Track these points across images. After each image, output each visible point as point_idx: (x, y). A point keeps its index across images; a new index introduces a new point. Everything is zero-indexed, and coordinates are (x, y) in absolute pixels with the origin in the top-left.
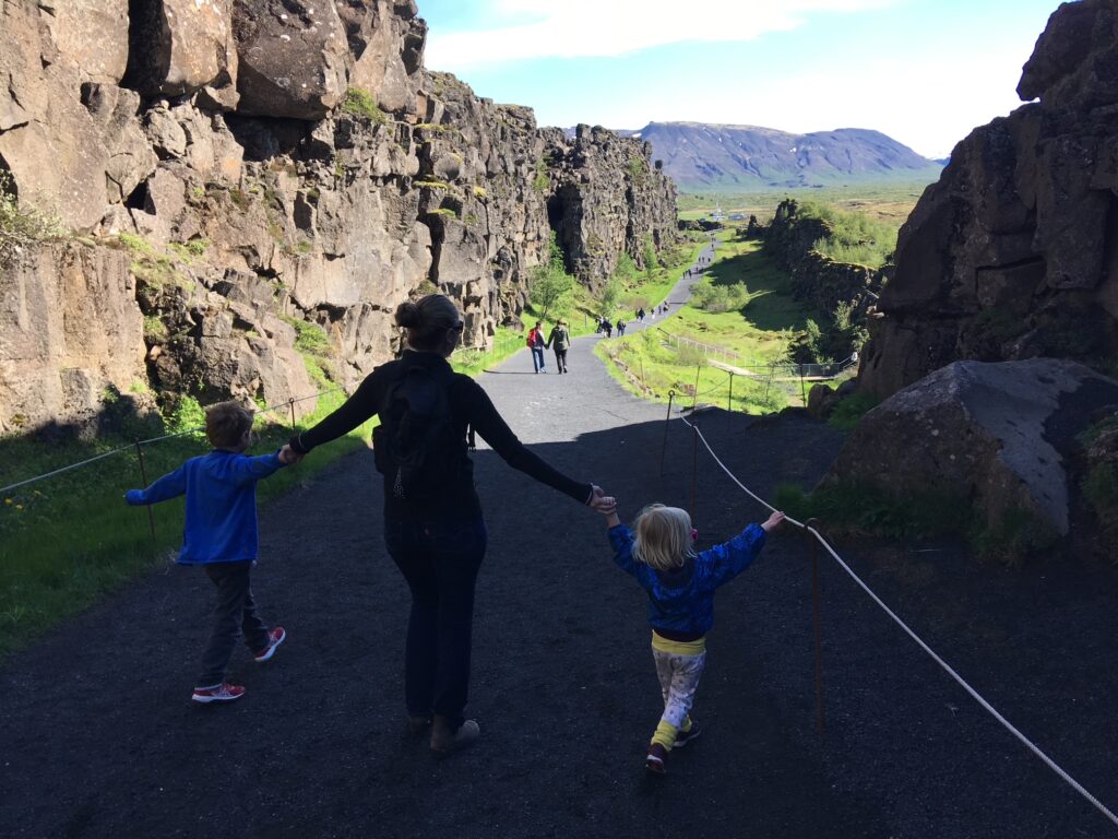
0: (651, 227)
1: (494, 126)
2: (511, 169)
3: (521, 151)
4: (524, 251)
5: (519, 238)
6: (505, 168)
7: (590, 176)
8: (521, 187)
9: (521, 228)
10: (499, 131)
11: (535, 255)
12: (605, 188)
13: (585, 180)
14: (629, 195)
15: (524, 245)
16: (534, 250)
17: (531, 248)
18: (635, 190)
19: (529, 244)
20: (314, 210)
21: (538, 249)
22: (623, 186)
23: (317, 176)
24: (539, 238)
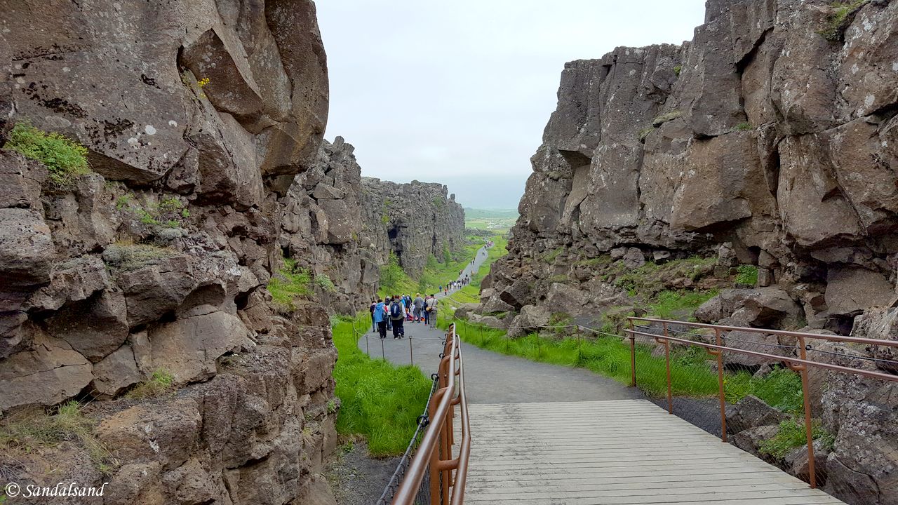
0: (448, 237)
2: (371, 216)
3: (375, 206)
6: (368, 215)
7: (411, 213)
8: (375, 225)
10: (365, 197)
11: (382, 258)
12: (420, 217)
13: (408, 215)
14: (434, 219)
16: (381, 256)
18: (437, 215)
19: (378, 253)
21: (383, 255)
22: (430, 214)
24: (384, 249)
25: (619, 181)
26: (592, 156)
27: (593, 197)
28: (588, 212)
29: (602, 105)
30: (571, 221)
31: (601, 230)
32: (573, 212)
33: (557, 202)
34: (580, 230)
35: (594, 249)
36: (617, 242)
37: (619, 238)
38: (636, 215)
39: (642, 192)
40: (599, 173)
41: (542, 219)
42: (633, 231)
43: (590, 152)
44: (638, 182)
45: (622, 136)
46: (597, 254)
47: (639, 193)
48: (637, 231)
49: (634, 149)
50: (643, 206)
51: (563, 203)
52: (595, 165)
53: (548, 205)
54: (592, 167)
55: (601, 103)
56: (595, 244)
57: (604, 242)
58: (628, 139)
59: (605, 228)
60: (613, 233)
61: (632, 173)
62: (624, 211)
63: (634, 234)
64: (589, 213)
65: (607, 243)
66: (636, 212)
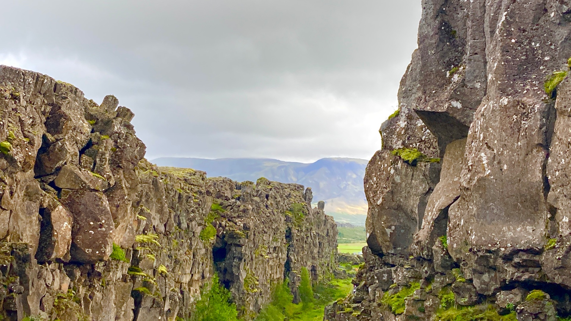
0: (309, 263)
1: (173, 193)
2: (184, 225)
3: (193, 212)
4: (189, 290)
5: (186, 279)
6: (179, 224)
7: (251, 224)
8: (190, 239)
9: (188, 271)
10: (177, 197)
11: (198, 292)
12: (265, 232)
13: (246, 228)
14: (289, 236)
15: (190, 284)
16: (198, 288)
17: (196, 287)
18: (294, 231)
19: (194, 283)
20: (91, 302)
21: (201, 287)
22: (283, 229)
23: (94, 286)
24: (203, 277)
25: (511, 166)
26: (471, 122)
27: (469, 193)
28: (460, 221)
29: (488, 36)
30: (432, 237)
31: (480, 254)
32: (437, 221)
33: (413, 203)
34: (447, 253)
35: (469, 290)
36: (508, 278)
37: (511, 270)
38: (541, 229)
39: (552, 186)
40: (479, 150)
41: (389, 231)
42: (536, 258)
43: (468, 116)
44: (544, 167)
45: (519, 85)
46: (474, 298)
47: (547, 187)
48: (543, 258)
49: (537, 106)
50: (553, 211)
51: (423, 205)
52: (474, 138)
53: (399, 208)
54: (469, 140)
55: (487, 30)
56: (471, 281)
57: (486, 277)
58: (528, 90)
59: (489, 251)
60: (500, 261)
61: (535, 150)
62: (520, 221)
63: (538, 265)
64: (462, 223)
65: (491, 279)
66: (542, 223)
